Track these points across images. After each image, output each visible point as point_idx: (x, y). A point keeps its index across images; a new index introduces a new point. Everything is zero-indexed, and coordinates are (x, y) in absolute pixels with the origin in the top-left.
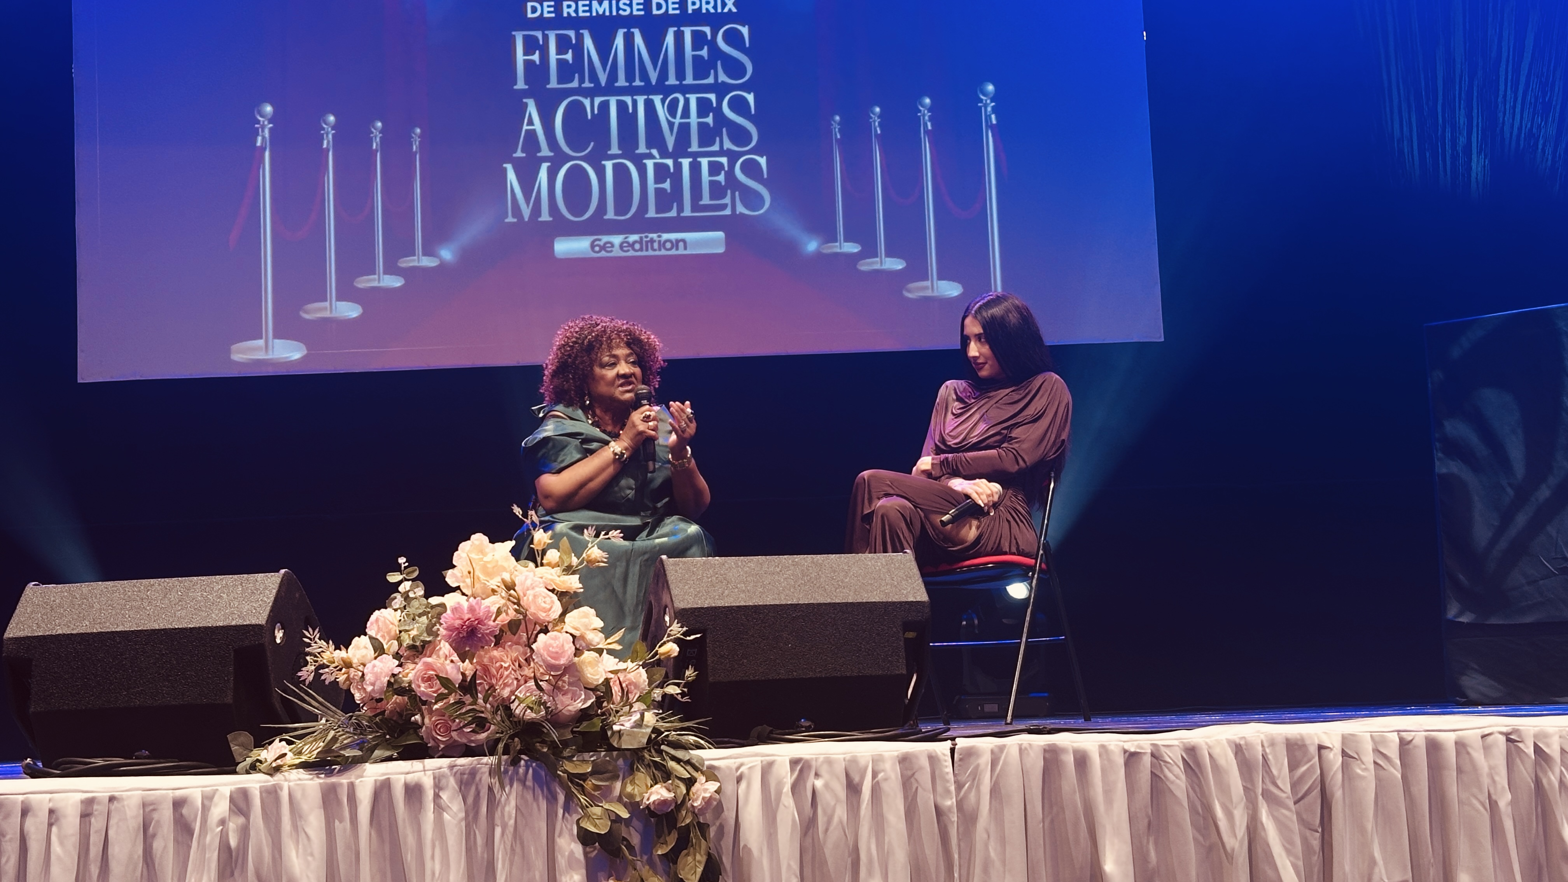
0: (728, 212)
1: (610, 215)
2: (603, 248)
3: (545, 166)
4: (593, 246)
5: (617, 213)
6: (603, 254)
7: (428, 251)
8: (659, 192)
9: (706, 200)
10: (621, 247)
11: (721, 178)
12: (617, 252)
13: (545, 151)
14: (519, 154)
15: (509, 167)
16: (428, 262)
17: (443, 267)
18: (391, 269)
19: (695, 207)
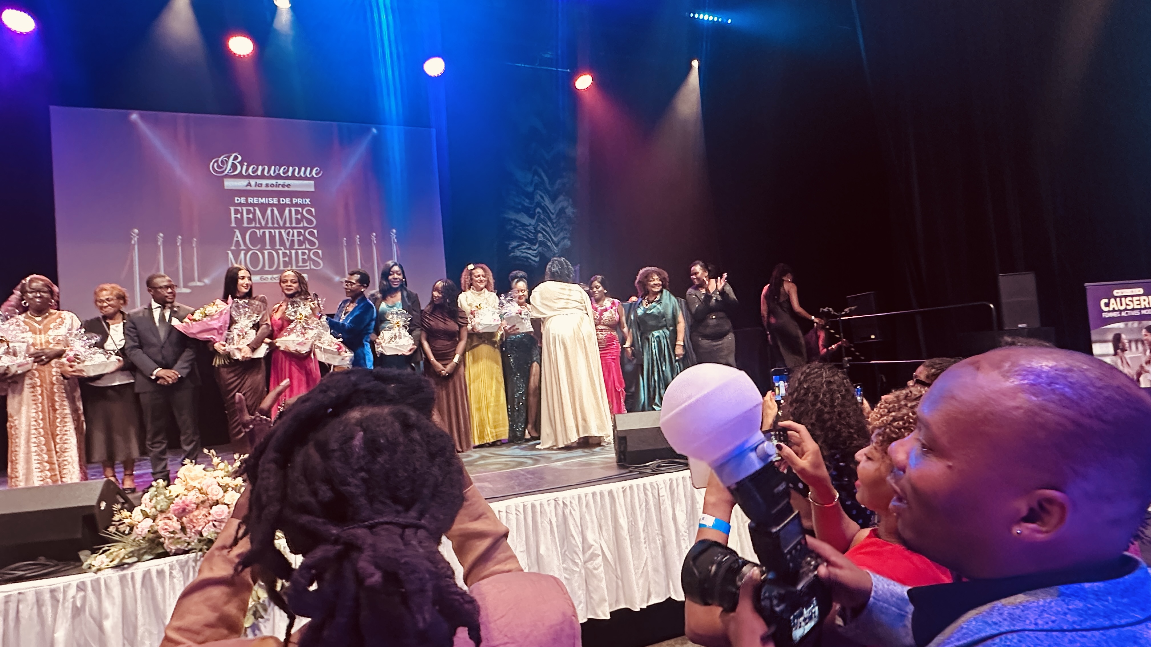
0: (308, 268)
1: (267, 268)
2: (264, 279)
3: (243, 253)
4: (261, 278)
5: (269, 268)
6: (265, 281)
7: (199, 281)
8: (284, 261)
9: (300, 264)
10: (271, 279)
11: (306, 257)
12: (269, 281)
13: (243, 247)
14: (233, 248)
15: (230, 253)
16: (199, 284)
17: (206, 285)
18: (185, 286)
19: (297, 266)
